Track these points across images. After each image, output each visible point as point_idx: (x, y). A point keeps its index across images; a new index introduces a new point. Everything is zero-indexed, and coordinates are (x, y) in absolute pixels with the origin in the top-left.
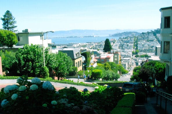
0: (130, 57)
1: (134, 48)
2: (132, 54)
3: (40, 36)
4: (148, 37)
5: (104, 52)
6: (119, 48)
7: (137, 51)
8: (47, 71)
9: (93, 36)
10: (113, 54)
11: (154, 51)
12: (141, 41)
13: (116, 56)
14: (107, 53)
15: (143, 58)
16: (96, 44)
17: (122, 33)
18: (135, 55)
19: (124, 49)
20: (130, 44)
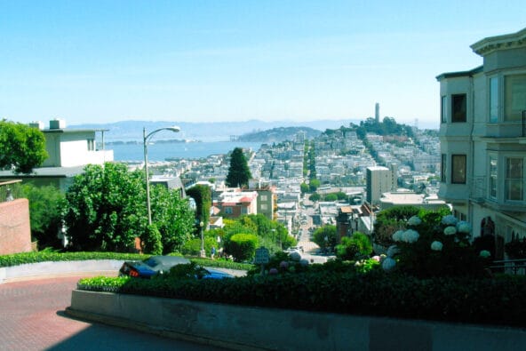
0: (295, 199)
1: (305, 174)
2: (299, 191)
3: (86, 142)
4: (343, 143)
5: (230, 186)
6: (262, 175)
7: (313, 181)
8: (157, 237)
9: (184, 141)
10: (255, 192)
11: (363, 182)
12: (326, 154)
13: (264, 198)
14: (239, 188)
15: (332, 203)
16: (195, 163)
17: (268, 132)
18: (310, 195)
19: (276, 178)
20: (292, 164)
